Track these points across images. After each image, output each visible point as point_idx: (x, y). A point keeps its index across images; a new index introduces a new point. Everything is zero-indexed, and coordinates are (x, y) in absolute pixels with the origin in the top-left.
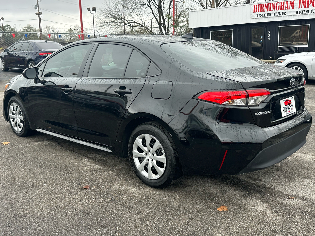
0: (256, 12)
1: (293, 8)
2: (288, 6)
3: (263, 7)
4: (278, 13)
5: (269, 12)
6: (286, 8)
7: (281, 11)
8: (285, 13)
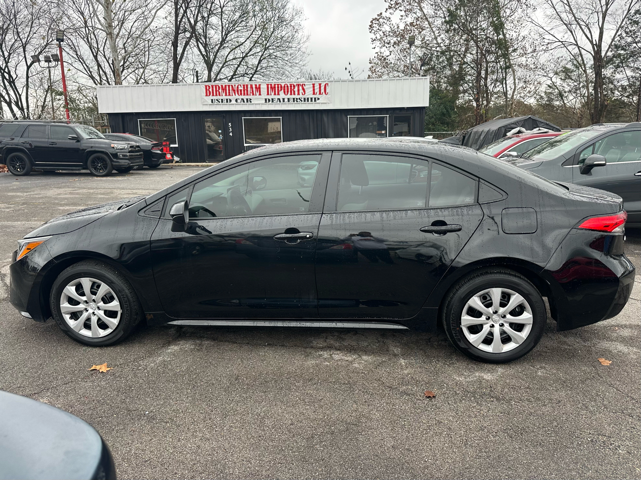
0: (210, 95)
1: (260, 94)
2: (253, 91)
3: (219, 89)
4: (240, 100)
5: (228, 97)
6: (251, 94)
7: (245, 97)
8: (250, 99)
